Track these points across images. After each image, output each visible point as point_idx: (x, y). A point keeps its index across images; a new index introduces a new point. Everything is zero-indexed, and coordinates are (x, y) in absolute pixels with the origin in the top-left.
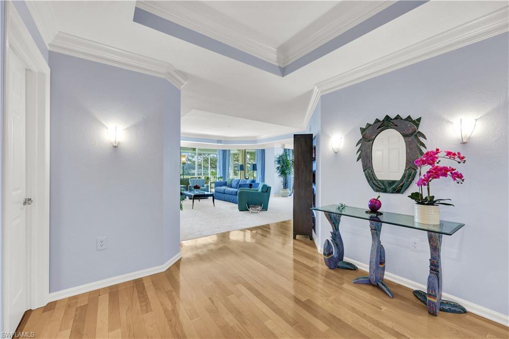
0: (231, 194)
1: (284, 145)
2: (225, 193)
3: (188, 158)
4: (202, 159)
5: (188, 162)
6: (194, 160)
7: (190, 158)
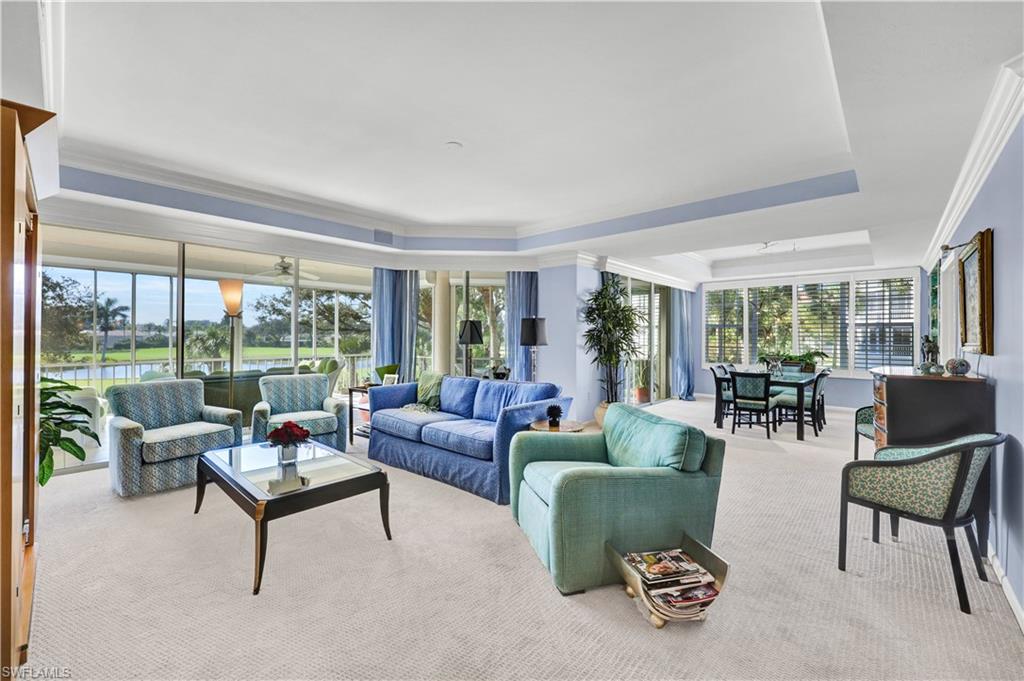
0: (460, 449)
1: (602, 260)
2: (421, 442)
3: (273, 305)
4: (313, 309)
5: (274, 317)
6: (289, 309)
7: (280, 306)
